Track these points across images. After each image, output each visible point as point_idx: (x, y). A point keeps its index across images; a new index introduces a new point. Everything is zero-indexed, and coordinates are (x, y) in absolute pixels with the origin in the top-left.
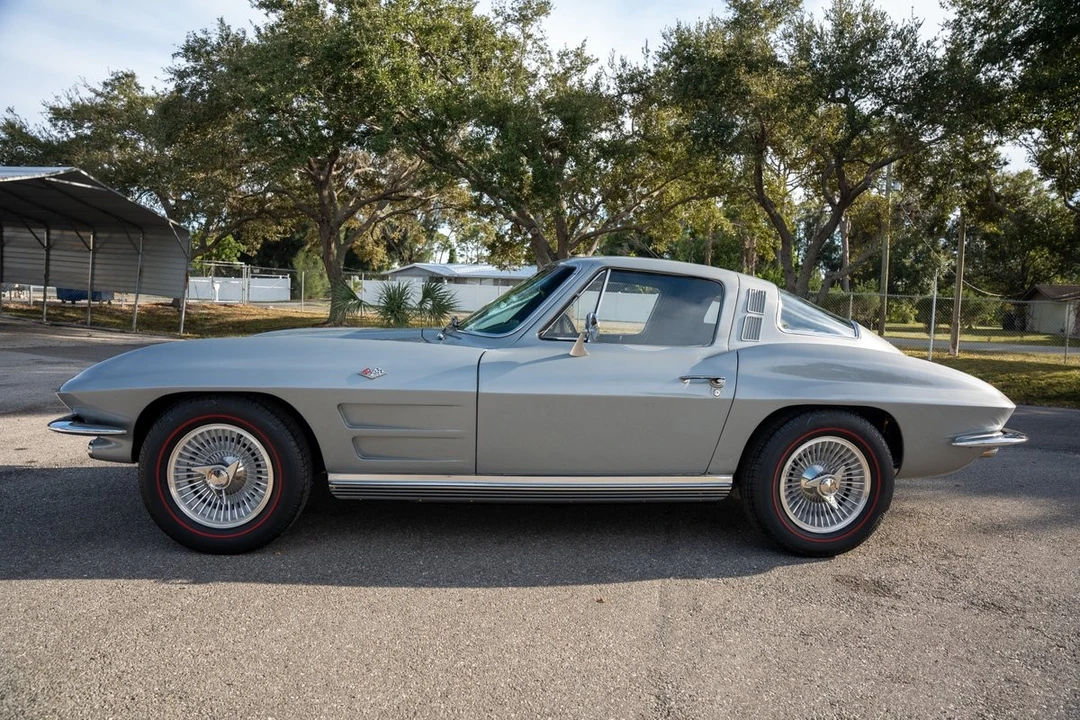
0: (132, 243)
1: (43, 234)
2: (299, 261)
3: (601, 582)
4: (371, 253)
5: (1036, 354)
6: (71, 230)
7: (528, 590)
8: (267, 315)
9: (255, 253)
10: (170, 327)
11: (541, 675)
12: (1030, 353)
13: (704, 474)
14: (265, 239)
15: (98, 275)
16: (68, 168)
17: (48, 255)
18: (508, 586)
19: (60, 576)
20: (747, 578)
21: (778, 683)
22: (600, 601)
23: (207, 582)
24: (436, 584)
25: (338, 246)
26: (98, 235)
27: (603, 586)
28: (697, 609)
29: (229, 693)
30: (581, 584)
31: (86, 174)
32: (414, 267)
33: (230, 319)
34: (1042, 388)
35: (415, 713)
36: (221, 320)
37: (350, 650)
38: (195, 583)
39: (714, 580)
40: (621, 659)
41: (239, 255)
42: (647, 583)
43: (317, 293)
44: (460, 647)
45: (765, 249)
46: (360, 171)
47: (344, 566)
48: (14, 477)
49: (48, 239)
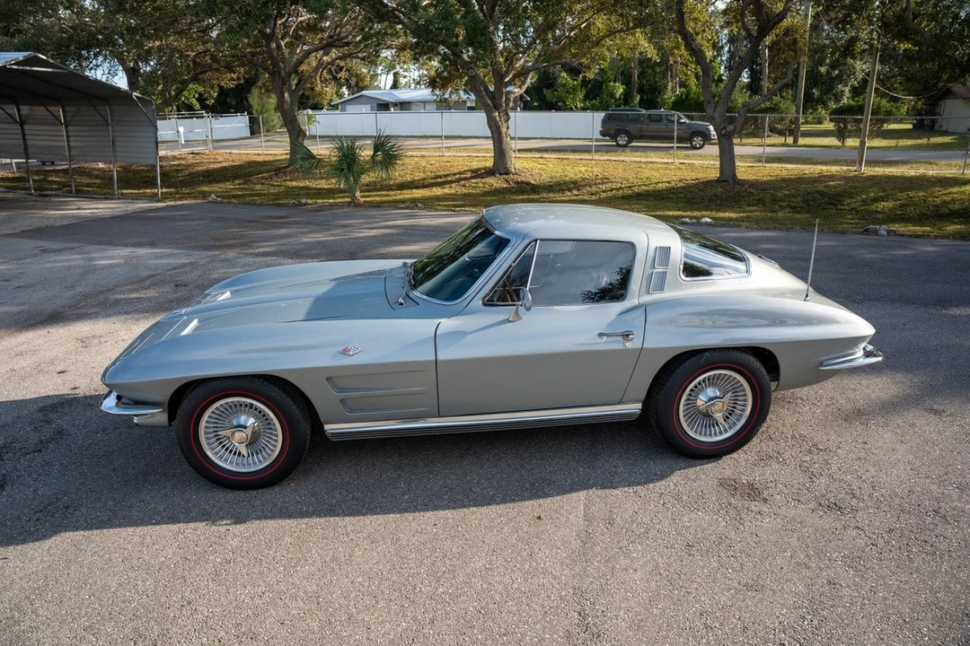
0: (100, 115)
1: (13, 110)
2: (254, 98)
3: (539, 497)
4: (320, 94)
5: (938, 162)
6: (40, 105)
7: (484, 510)
8: (233, 161)
9: (213, 101)
10: (146, 182)
11: (497, 597)
12: (932, 161)
13: (619, 403)
14: (221, 88)
15: (75, 147)
16: (27, 53)
17: (23, 130)
18: (470, 506)
19: (135, 524)
20: (651, 485)
21: (665, 595)
22: (539, 518)
23: (245, 522)
24: (416, 509)
25: (292, 94)
26: (67, 109)
27: (541, 501)
28: (611, 522)
29: (284, 632)
30: (525, 500)
31: (44, 57)
32: (361, 96)
33: (200, 169)
34: (936, 206)
35: (413, 640)
36: (191, 170)
37: (360, 583)
38: (236, 523)
39: (626, 489)
40: (554, 578)
41: (197, 96)
42: (575, 495)
43: (274, 126)
44: (440, 574)
45: (686, 75)
46: (302, 18)
47: (344, 494)
48: (67, 410)
49: (19, 114)
